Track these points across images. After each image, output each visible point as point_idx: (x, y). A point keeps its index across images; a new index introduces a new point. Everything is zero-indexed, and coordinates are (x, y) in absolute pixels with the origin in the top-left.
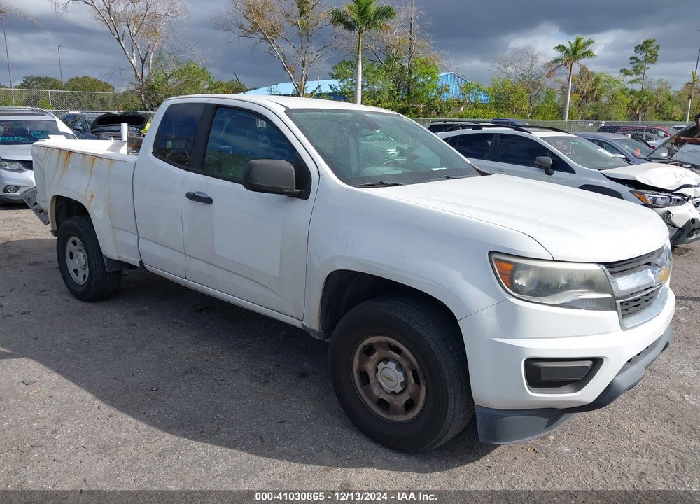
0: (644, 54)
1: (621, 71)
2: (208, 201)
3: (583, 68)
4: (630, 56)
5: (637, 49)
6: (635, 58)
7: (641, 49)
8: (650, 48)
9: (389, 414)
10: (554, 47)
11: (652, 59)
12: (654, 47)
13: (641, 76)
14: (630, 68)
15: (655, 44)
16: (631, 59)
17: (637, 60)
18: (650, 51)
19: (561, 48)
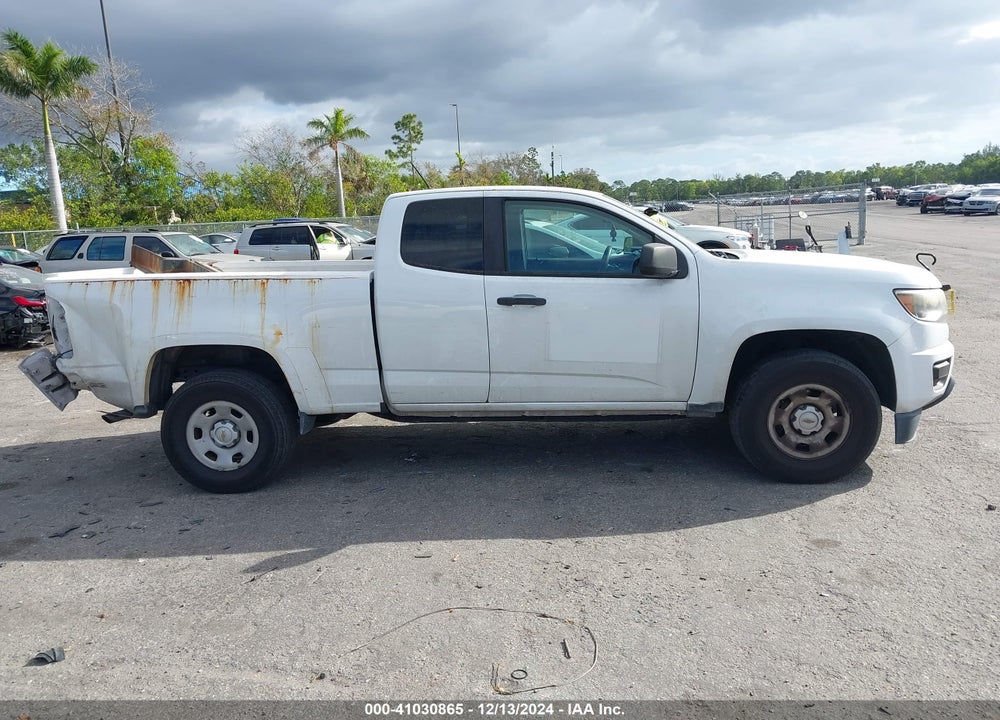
0: (407, 132)
1: (386, 153)
2: (541, 302)
3: (350, 149)
4: (392, 135)
5: (397, 125)
6: (398, 137)
7: (403, 125)
8: (412, 125)
9: (812, 453)
10: (307, 122)
11: (417, 136)
12: (416, 124)
13: (408, 159)
14: (394, 149)
15: (416, 120)
16: (393, 138)
17: (401, 140)
18: (413, 128)
19: (317, 124)
